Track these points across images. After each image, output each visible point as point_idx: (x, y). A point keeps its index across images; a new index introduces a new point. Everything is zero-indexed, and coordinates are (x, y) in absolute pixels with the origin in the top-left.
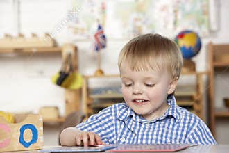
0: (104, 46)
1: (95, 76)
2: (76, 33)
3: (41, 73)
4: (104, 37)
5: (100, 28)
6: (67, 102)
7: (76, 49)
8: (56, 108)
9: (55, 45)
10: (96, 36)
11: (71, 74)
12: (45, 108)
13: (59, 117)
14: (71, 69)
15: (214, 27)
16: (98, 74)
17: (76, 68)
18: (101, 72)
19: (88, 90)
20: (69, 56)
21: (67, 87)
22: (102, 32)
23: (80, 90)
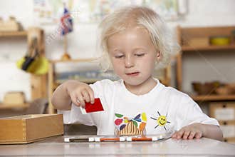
0: (70, 30)
1: (62, 61)
2: (42, 16)
3: (7, 57)
4: (70, 21)
5: (66, 11)
6: (33, 87)
7: (42, 33)
8: (22, 93)
9: (20, 28)
10: (62, 20)
11: (37, 59)
12: (10, 93)
13: (25, 102)
14: (37, 54)
15: (183, 10)
16: (65, 58)
17: (43, 52)
18: (68, 57)
19: (54, 74)
20: (35, 40)
21: (33, 72)
22: (69, 16)
23: (47, 75)
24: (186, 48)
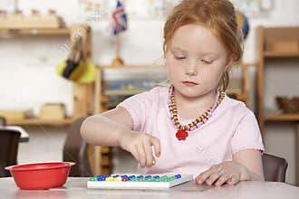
0: (124, 29)
1: (113, 66)
2: (89, 9)
3: (44, 59)
4: (124, 17)
5: (119, 4)
6: (75, 99)
7: (89, 30)
8: (62, 106)
9: (62, 24)
10: (114, 16)
11: (81, 63)
12: (48, 105)
13: (66, 117)
14: (82, 57)
16: (117, 63)
17: (89, 54)
18: (121, 62)
19: (103, 83)
20: (80, 41)
21: (75, 80)
22: (122, 10)
23: (93, 85)
24: (268, 54)
